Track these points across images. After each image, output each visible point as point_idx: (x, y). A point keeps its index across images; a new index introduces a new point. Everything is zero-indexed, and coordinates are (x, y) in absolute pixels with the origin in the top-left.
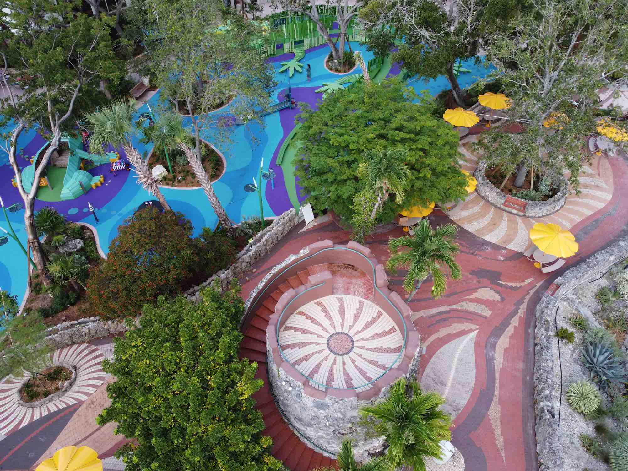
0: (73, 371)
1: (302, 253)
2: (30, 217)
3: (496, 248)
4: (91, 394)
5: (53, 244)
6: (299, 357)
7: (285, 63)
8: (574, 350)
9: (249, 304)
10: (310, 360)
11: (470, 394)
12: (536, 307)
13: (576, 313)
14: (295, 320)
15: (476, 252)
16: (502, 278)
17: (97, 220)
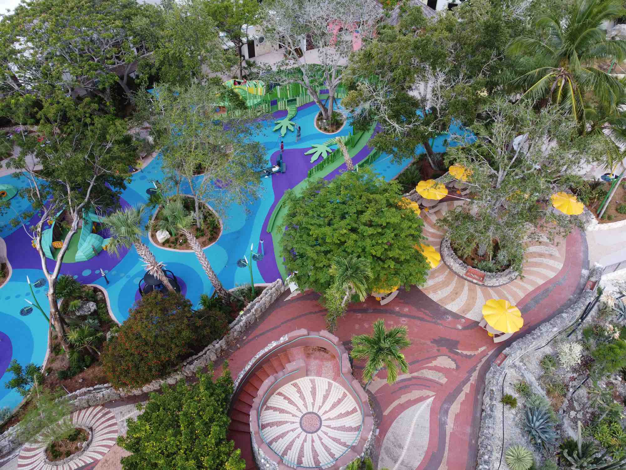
0: (90, 432)
1: (282, 340)
2: (53, 294)
3: (456, 316)
4: (105, 454)
5: (70, 309)
6: (277, 435)
7: (278, 122)
8: (517, 414)
9: (237, 384)
10: (286, 437)
11: (423, 456)
12: (486, 374)
13: (521, 379)
14: (276, 401)
15: (439, 321)
16: (459, 347)
17: (108, 282)
